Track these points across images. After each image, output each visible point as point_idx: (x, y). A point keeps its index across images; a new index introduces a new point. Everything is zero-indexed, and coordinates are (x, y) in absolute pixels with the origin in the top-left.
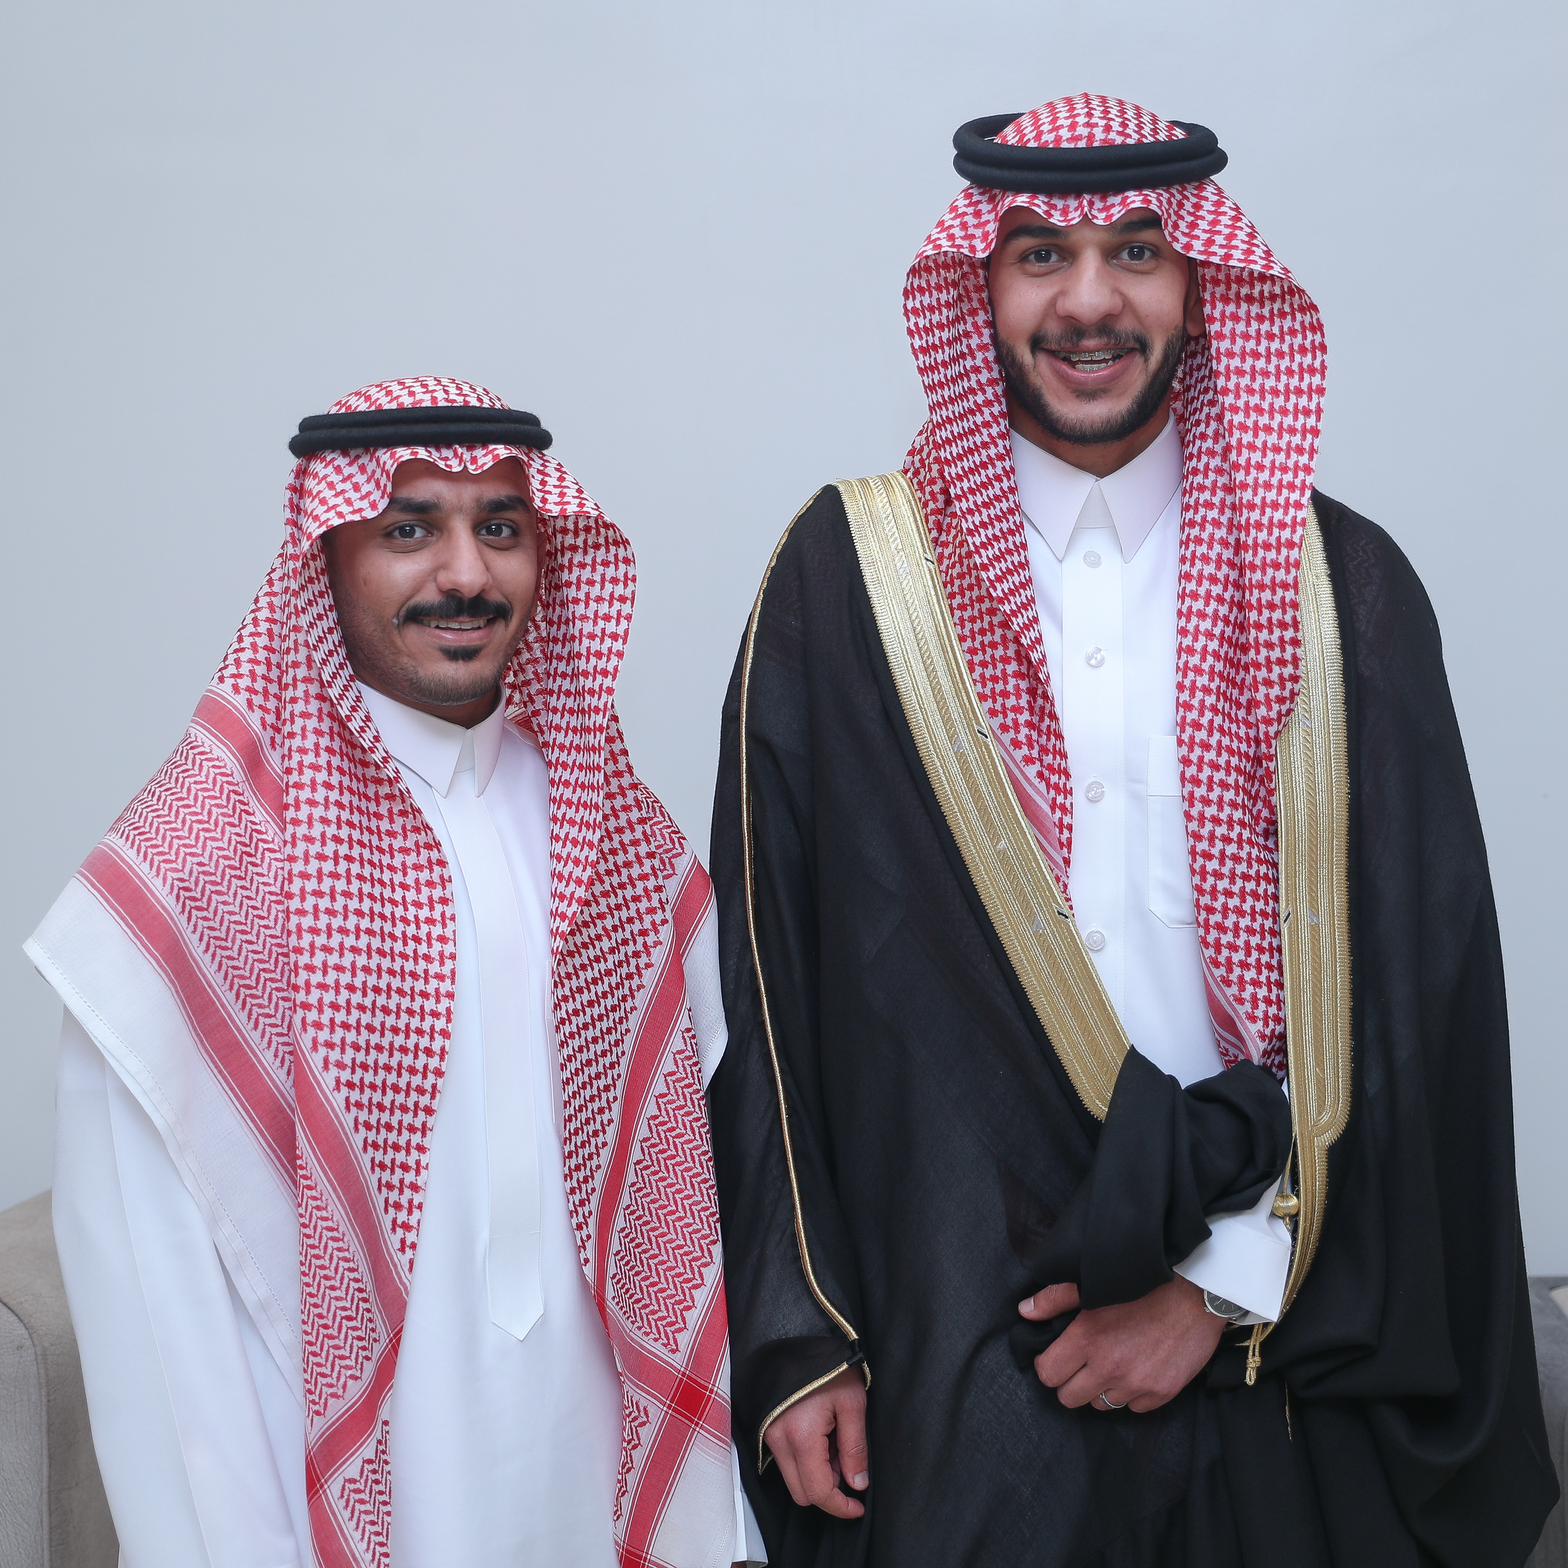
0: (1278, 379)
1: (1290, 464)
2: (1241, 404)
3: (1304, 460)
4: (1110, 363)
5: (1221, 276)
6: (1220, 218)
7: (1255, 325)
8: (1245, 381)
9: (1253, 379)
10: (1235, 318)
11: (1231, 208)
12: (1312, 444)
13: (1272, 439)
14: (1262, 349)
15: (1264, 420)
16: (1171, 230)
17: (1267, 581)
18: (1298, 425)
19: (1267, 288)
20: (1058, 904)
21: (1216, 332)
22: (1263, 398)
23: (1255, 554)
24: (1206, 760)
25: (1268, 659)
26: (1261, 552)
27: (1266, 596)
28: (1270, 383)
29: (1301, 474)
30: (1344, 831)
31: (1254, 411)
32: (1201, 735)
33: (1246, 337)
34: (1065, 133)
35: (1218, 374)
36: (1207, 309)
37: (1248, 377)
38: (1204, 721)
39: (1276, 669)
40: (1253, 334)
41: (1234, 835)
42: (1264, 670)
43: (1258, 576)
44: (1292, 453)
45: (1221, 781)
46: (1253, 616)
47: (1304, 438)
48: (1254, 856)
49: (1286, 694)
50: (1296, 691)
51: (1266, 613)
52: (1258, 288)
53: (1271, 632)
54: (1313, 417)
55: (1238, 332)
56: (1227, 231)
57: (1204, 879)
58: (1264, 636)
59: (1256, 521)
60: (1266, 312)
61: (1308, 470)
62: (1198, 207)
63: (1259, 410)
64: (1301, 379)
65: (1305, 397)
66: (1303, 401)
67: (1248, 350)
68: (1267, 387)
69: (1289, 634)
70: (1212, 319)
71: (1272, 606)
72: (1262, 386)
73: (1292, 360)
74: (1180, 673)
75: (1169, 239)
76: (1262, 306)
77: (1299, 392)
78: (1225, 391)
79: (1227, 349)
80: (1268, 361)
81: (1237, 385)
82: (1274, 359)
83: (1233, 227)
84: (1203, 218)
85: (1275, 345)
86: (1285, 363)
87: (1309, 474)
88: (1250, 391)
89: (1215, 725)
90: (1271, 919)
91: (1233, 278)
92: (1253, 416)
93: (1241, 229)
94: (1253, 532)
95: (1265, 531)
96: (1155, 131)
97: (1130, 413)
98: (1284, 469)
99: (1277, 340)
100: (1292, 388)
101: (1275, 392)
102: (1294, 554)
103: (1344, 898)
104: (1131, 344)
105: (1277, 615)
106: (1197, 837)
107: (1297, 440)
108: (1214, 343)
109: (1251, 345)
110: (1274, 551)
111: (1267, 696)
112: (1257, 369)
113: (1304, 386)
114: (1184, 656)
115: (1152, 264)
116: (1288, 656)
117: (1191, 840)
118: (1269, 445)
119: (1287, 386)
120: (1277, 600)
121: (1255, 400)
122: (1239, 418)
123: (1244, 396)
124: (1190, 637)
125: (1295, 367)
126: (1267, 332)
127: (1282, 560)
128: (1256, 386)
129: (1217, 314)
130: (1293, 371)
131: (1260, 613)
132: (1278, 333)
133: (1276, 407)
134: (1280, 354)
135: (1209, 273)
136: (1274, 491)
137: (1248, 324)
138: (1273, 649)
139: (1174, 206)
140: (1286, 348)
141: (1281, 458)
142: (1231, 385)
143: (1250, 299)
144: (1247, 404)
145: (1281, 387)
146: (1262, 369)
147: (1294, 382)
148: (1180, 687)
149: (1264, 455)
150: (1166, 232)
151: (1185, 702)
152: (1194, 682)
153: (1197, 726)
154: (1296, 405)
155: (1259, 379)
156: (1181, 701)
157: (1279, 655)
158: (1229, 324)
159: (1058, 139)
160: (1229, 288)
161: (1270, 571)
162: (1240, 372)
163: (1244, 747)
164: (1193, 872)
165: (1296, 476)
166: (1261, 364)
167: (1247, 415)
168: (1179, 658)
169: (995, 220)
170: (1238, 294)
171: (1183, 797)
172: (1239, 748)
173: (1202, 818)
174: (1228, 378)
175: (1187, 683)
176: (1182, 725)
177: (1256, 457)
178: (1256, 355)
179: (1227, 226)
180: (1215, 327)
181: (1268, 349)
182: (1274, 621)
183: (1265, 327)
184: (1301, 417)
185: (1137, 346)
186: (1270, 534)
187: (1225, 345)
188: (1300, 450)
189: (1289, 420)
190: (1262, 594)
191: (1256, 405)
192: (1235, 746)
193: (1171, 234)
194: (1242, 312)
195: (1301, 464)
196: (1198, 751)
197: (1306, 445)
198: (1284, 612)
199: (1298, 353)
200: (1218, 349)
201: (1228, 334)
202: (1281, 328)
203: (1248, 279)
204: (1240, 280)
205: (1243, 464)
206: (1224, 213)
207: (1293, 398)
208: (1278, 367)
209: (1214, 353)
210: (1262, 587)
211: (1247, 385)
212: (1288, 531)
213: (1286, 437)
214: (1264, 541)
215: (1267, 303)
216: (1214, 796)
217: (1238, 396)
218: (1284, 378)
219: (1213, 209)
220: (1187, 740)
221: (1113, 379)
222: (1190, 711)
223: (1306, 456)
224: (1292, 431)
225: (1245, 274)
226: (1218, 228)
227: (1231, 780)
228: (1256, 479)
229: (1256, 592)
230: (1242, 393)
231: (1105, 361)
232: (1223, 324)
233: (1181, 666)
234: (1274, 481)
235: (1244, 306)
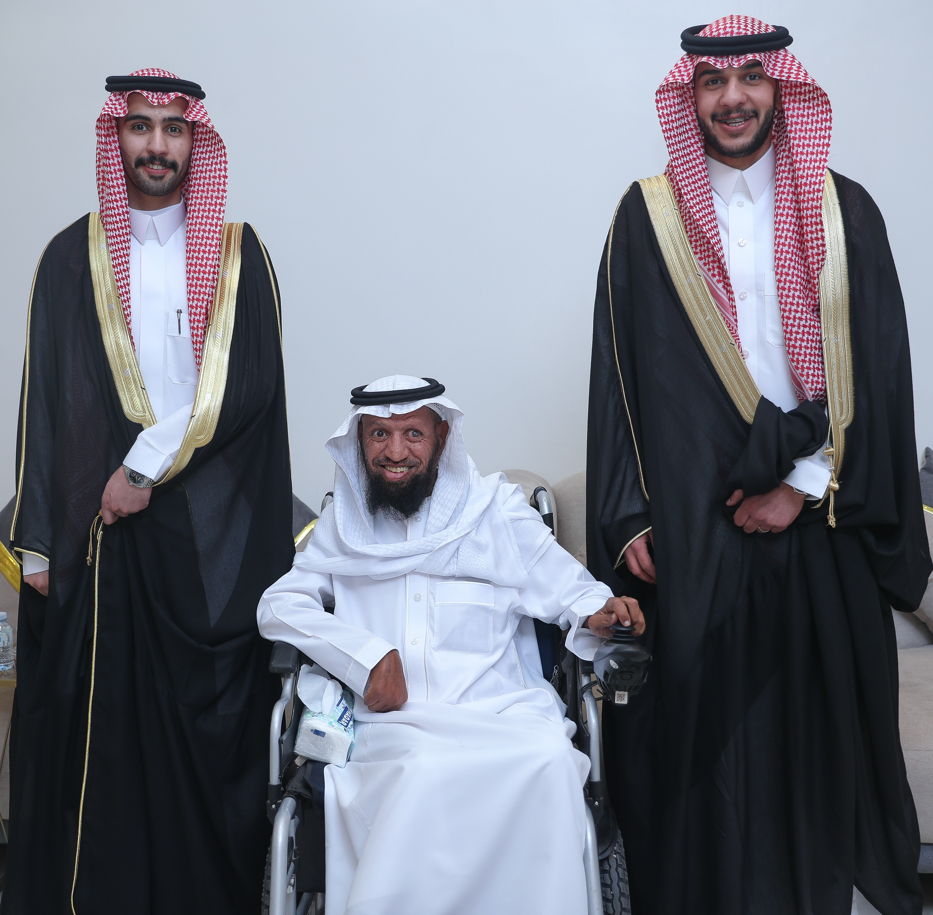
0: (812, 125)
1: (818, 159)
2: (797, 136)
3: (824, 157)
4: (743, 122)
5: (789, 85)
6: (786, 61)
7: (802, 104)
8: (799, 127)
9: (802, 126)
10: (794, 101)
11: (790, 57)
12: (827, 150)
13: (810, 149)
14: (805, 113)
15: (806, 142)
16: (766, 67)
17: (810, 206)
18: (821, 143)
19: (807, 88)
20: (731, 340)
21: (787, 108)
22: (806, 133)
23: (804, 196)
24: (787, 280)
25: (811, 238)
26: (807, 195)
27: (809, 212)
28: (809, 127)
29: (822, 163)
30: (847, 305)
31: (802, 139)
32: (785, 270)
33: (799, 109)
34: (722, 31)
35: (787, 124)
36: (783, 99)
37: (800, 125)
38: (787, 264)
39: (815, 242)
40: (802, 107)
41: (799, 309)
42: (810, 242)
43: (806, 204)
44: (819, 154)
45: (794, 288)
46: (805, 221)
47: (823, 148)
48: (808, 318)
49: (820, 252)
50: (824, 250)
51: (810, 219)
52: (803, 89)
53: (812, 227)
54: (827, 139)
55: (795, 107)
56: (789, 67)
57: (787, 327)
58: (809, 228)
59: (804, 183)
60: (807, 98)
61: (825, 160)
62: (777, 57)
63: (804, 138)
64: (822, 124)
65: (824, 131)
66: (823, 133)
67: (800, 114)
68: (808, 129)
69: (819, 227)
70: (785, 103)
71: (812, 216)
72: (806, 128)
73: (818, 117)
74: (776, 246)
75: (765, 71)
76: (805, 96)
77: (821, 129)
78: (791, 131)
79: (791, 114)
80: (808, 118)
81: (796, 129)
82: (810, 117)
83: (791, 65)
84: (779, 62)
85: (811, 111)
86: (815, 118)
87: (826, 162)
88: (801, 131)
89: (791, 266)
90: (815, 343)
91: (793, 85)
92: (802, 140)
93: (795, 65)
94: (803, 187)
95: (808, 186)
96: (760, 28)
97: (752, 143)
98: (816, 161)
99: (812, 109)
100: (818, 128)
101: (811, 130)
102: (820, 194)
103: (848, 331)
104: (751, 114)
105: (814, 220)
106: (784, 311)
107: (820, 149)
108: (786, 112)
109: (801, 112)
110: (812, 194)
111: (812, 253)
112: (804, 121)
113: (823, 127)
114: (778, 239)
115: (759, 81)
116: (819, 236)
117: (782, 312)
118: (809, 152)
119: (816, 127)
120: (814, 213)
121: (803, 134)
122: (796, 142)
123: (798, 133)
124: (780, 232)
125: (819, 119)
126: (807, 106)
127: (815, 197)
128: (803, 128)
129: (787, 100)
130: (819, 121)
131: (807, 220)
132: (812, 106)
133: (812, 136)
134: (813, 115)
135: (783, 84)
136: (812, 170)
137: (800, 104)
138: (813, 234)
139: (767, 57)
140: (815, 112)
141: (814, 157)
142: (793, 129)
143: (800, 93)
144: (800, 136)
145: (814, 128)
146: (805, 121)
147: (819, 125)
148: (777, 252)
149: (807, 156)
150: (764, 68)
151: (778, 257)
152: (782, 249)
153: (783, 266)
154: (820, 135)
155: (804, 125)
156: (777, 257)
157: (816, 236)
158: (792, 104)
159: (719, 34)
160: (792, 89)
161: (810, 202)
162: (797, 123)
163: (802, 275)
164: (783, 325)
165: (820, 163)
166: (805, 119)
167: (800, 141)
168: (776, 240)
169: (693, 68)
170: (795, 91)
171: (778, 295)
172: (801, 275)
173: (786, 303)
174: (792, 126)
175: (779, 250)
176: (778, 267)
177: (804, 157)
178: (803, 116)
179: (788, 65)
180: (786, 106)
181: (808, 113)
182: (813, 222)
183: (807, 104)
184: (822, 139)
185: (754, 115)
186: (810, 187)
187: (790, 113)
188: (822, 153)
189: (817, 141)
190: (808, 212)
191: (803, 136)
192: (799, 274)
193: (766, 69)
194: (797, 99)
195: (822, 159)
196: (784, 276)
197: (824, 151)
198: (817, 218)
199: (820, 113)
200: (788, 114)
201: (791, 108)
202: (813, 104)
203: (799, 85)
204: (796, 86)
205: (799, 160)
206: (788, 60)
207: (819, 132)
208: (812, 120)
209: (786, 116)
210: (807, 209)
211: (799, 128)
212: (817, 185)
213: (816, 148)
214: (808, 191)
215: (807, 94)
216: (791, 294)
217: (796, 133)
218: (815, 124)
219: (783, 58)
220: (779, 273)
221: (744, 129)
222: (781, 261)
223: (824, 155)
224: (819, 145)
225: (798, 83)
226: (785, 66)
227: (798, 288)
228: (804, 166)
229: (805, 211)
230: (797, 132)
231: (741, 122)
232: (789, 104)
233: (777, 243)
234: (812, 166)
235: (798, 96)
